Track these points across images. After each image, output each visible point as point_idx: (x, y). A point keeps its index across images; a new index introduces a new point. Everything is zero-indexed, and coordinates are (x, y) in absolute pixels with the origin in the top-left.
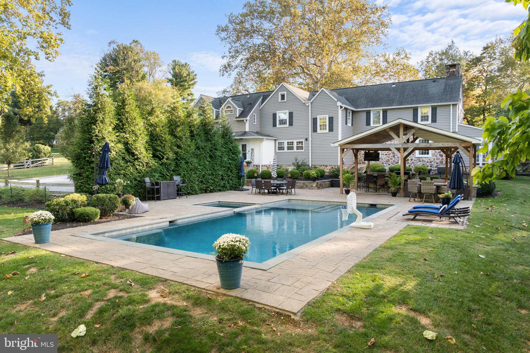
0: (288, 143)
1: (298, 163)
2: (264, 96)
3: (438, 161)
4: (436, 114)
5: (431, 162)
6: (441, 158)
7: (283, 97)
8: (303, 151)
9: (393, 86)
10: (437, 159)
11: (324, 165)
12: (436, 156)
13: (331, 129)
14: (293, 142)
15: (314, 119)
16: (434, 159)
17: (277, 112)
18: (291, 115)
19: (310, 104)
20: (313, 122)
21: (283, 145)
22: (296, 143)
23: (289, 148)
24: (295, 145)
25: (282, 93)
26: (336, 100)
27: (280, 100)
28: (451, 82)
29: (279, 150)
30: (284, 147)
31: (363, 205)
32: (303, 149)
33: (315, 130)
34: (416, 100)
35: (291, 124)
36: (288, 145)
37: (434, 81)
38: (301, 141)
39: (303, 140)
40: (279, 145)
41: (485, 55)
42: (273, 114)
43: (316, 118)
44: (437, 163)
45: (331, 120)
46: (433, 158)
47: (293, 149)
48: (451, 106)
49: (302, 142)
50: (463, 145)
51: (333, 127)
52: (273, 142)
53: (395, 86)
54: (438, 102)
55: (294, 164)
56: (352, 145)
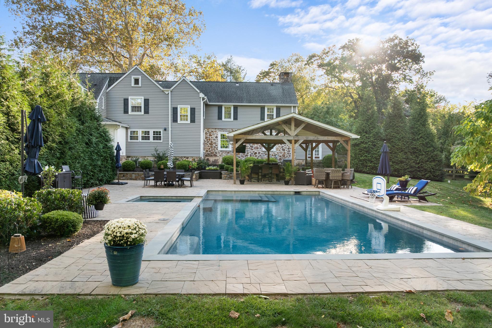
0: (154, 132)
1: (158, 154)
2: (110, 78)
3: (281, 155)
4: (280, 113)
5: (275, 155)
6: (283, 152)
7: (137, 81)
8: (162, 141)
9: (237, 85)
10: (281, 153)
11: (184, 157)
12: (280, 150)
13: (193, 120)
14: (149, 132)
15: (173, 108)
16: (278, 153)
17: (130, 98)
18: (146, 102)
19: (170, 92)
20: (173, 111)
21: (137, 134)
22: (152, 133)
23: (143, 138)
24: (151, 135)
25: (136, 77)
26: (199, 91)
27: (133, 84)
28: (286, 87)
29: (131, 139)
30: (137, 137)
31: (289, 193)
32: (160, 139)
33: (175, 120)
34: (263, 100)
35: (147, 111)
36: (154, 134)
37: (272, 85)
38: (158, 130)
39: (162, 131)
40: (131, 134)
41: (272, 70)
42: (125, 99)
43: (177, 108)
44: (280, 156)
45: (193, 111)
46: (277, 151)
47: (149, 139)
48: (292, 108)
49: (160, 132)
50: (343, 139)
51: (195, 118)
52: (124, 130)
53: (238, 85)
54: (281, 103)
55: (153, 156)
56: (246, 136)
